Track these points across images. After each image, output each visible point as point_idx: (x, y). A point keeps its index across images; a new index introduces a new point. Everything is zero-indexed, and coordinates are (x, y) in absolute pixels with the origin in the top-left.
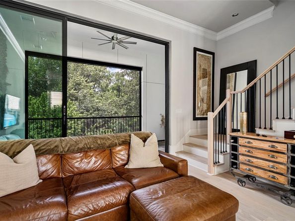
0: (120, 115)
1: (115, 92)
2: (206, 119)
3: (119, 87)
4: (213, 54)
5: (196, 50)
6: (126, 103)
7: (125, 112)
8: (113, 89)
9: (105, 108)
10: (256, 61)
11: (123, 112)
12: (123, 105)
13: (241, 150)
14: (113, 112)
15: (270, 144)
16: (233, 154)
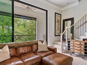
0: (25, 35)
1: (23, 26)
2: (60, 36)
3: (24, 24)
4: (61, 15)
5: (56, 13)
6: (28, 30)
7: (27, 33)
8: (22, 25)
9: (19, 32)
10: (73, 18)
11: (26, 33)
12: (27, 31)
13: (71, 45)
14: (22, 34)
15: (79, 43)
16: (68, 46)
